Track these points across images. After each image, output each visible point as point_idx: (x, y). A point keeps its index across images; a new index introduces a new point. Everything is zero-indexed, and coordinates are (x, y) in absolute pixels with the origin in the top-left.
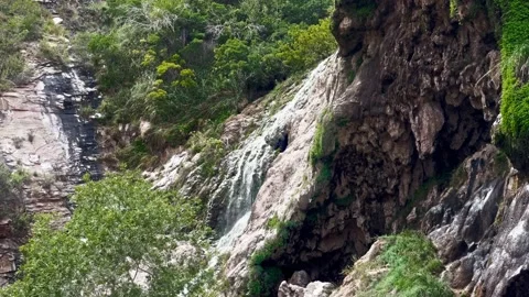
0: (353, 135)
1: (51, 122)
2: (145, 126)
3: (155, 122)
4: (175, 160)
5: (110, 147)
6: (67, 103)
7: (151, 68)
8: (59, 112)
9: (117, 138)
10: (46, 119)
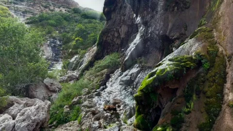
0: (106, 37)
1: (49, 49)
2: (70, 50)
3: (73, 49)
4: (76, 57)
5: (62, 55)
6: (54, 46)
7: (74, 39)
8: (52, 47)
9: (64, 53)
10: (48, 48)
